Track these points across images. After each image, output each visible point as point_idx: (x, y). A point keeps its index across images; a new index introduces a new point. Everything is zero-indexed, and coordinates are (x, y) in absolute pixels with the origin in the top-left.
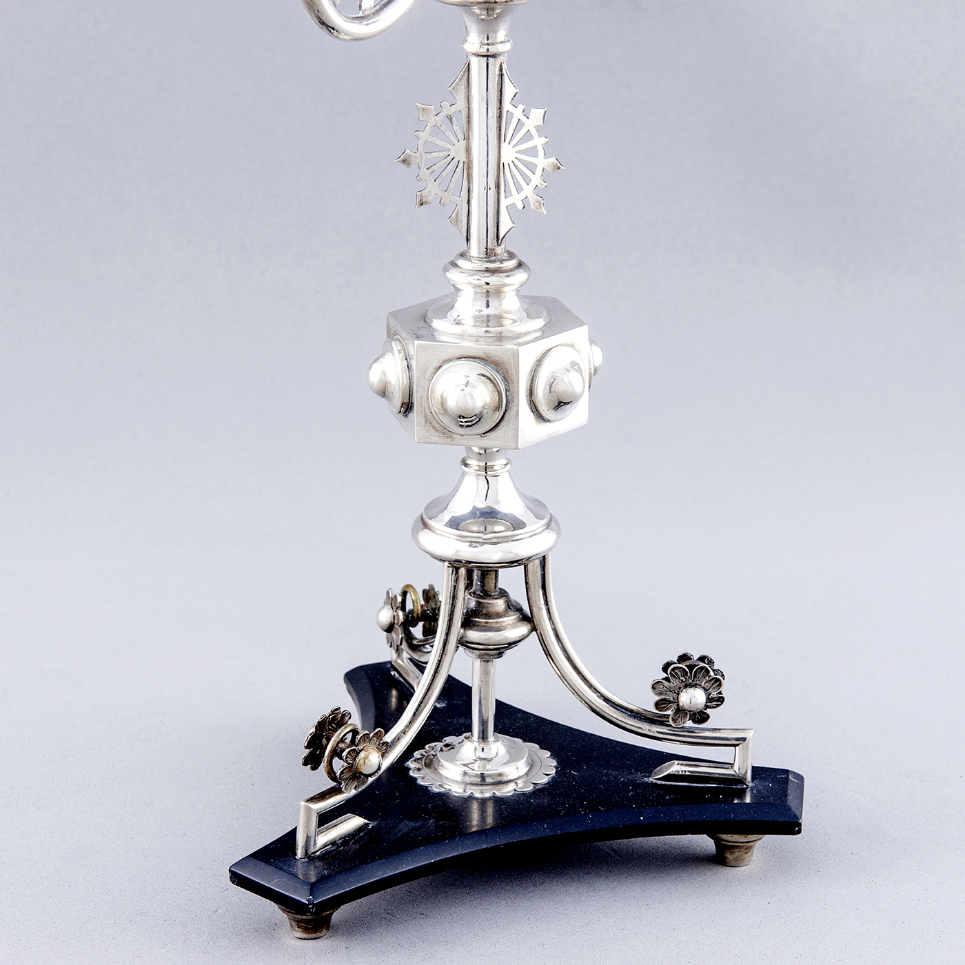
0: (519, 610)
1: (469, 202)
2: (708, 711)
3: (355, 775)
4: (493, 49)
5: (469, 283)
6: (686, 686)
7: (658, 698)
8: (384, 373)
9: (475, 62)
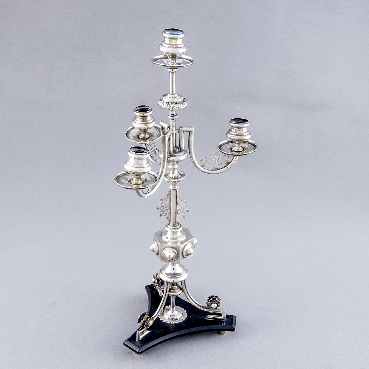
0: (180, 288)
1: (170, 215)
2: (217, 307)
3: (148, 326)
4: (175, 188)
5: (170, 231)
6: (213, 303)
7: (207, 305)
8: (153, 247)
9: (171, 190)
